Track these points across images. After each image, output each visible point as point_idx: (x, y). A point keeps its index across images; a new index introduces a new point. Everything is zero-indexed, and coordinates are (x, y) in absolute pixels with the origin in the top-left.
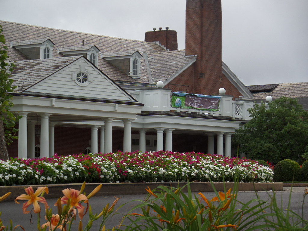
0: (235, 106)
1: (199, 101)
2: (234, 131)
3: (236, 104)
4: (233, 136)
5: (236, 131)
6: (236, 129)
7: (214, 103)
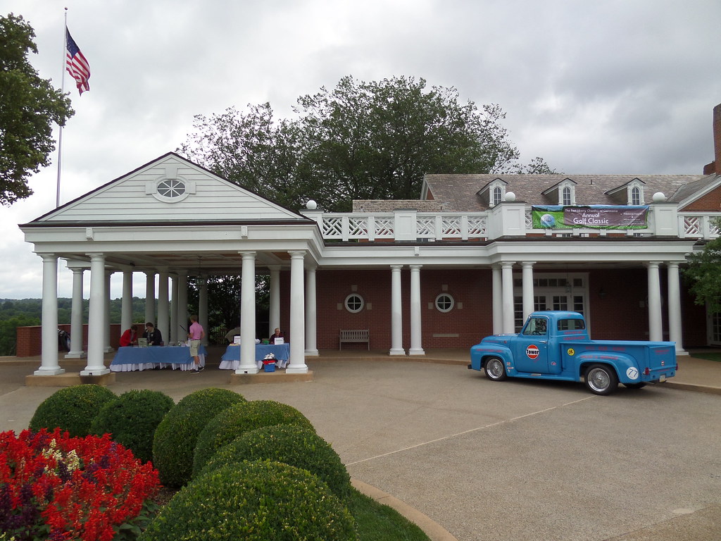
0: (682, 220)
1: (598, 216)
2: (682, 259)
3: (685, 217)
4: (682, 267)
5: (686, 257)
6: (686, 255)
7: (634, 216)
